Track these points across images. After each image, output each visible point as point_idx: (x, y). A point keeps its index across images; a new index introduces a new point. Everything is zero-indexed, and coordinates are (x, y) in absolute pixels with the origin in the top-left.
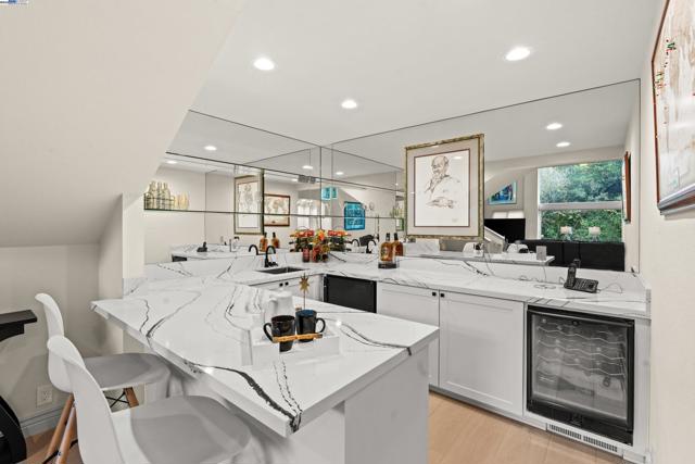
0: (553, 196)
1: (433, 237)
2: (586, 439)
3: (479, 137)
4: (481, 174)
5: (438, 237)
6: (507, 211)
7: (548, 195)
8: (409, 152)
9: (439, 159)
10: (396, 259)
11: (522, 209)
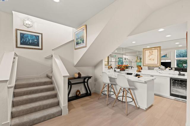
0: (182, 55)
1: (146, 66)
2: (182, 100)
3: (160, 47)
4: (160, 52)
5: (147, 66)
6: (165, 60)
7: (180, 55)
8: (144, 49)
9: (151, 51)
10: (141, 70)
11: (170, 59)
